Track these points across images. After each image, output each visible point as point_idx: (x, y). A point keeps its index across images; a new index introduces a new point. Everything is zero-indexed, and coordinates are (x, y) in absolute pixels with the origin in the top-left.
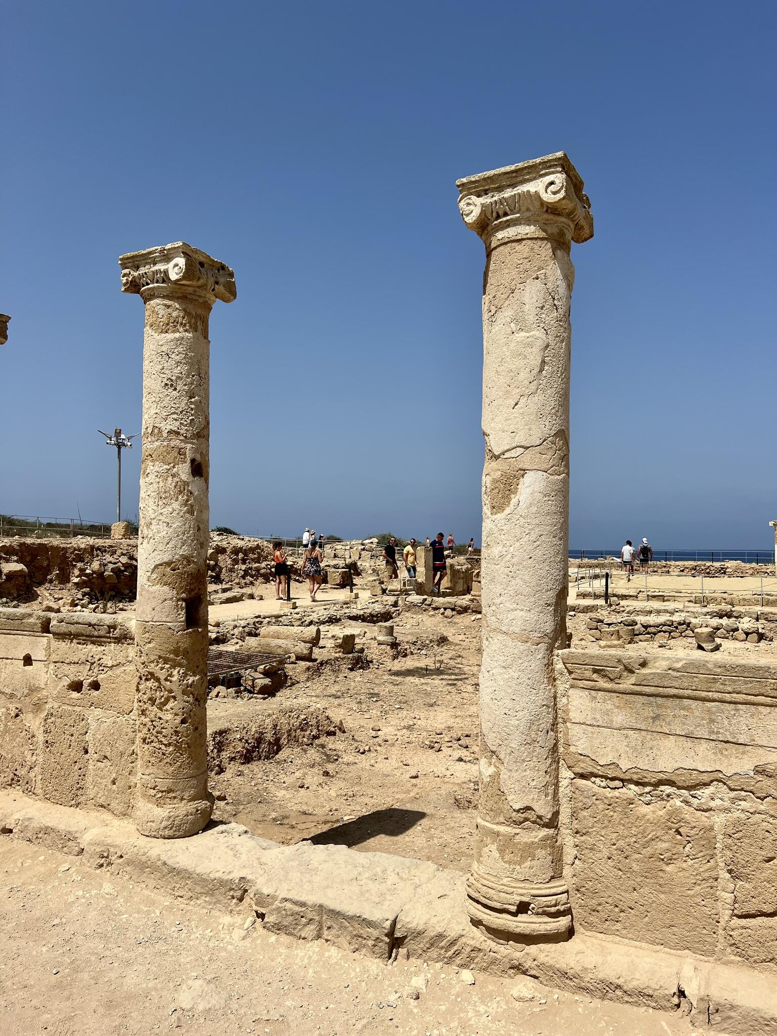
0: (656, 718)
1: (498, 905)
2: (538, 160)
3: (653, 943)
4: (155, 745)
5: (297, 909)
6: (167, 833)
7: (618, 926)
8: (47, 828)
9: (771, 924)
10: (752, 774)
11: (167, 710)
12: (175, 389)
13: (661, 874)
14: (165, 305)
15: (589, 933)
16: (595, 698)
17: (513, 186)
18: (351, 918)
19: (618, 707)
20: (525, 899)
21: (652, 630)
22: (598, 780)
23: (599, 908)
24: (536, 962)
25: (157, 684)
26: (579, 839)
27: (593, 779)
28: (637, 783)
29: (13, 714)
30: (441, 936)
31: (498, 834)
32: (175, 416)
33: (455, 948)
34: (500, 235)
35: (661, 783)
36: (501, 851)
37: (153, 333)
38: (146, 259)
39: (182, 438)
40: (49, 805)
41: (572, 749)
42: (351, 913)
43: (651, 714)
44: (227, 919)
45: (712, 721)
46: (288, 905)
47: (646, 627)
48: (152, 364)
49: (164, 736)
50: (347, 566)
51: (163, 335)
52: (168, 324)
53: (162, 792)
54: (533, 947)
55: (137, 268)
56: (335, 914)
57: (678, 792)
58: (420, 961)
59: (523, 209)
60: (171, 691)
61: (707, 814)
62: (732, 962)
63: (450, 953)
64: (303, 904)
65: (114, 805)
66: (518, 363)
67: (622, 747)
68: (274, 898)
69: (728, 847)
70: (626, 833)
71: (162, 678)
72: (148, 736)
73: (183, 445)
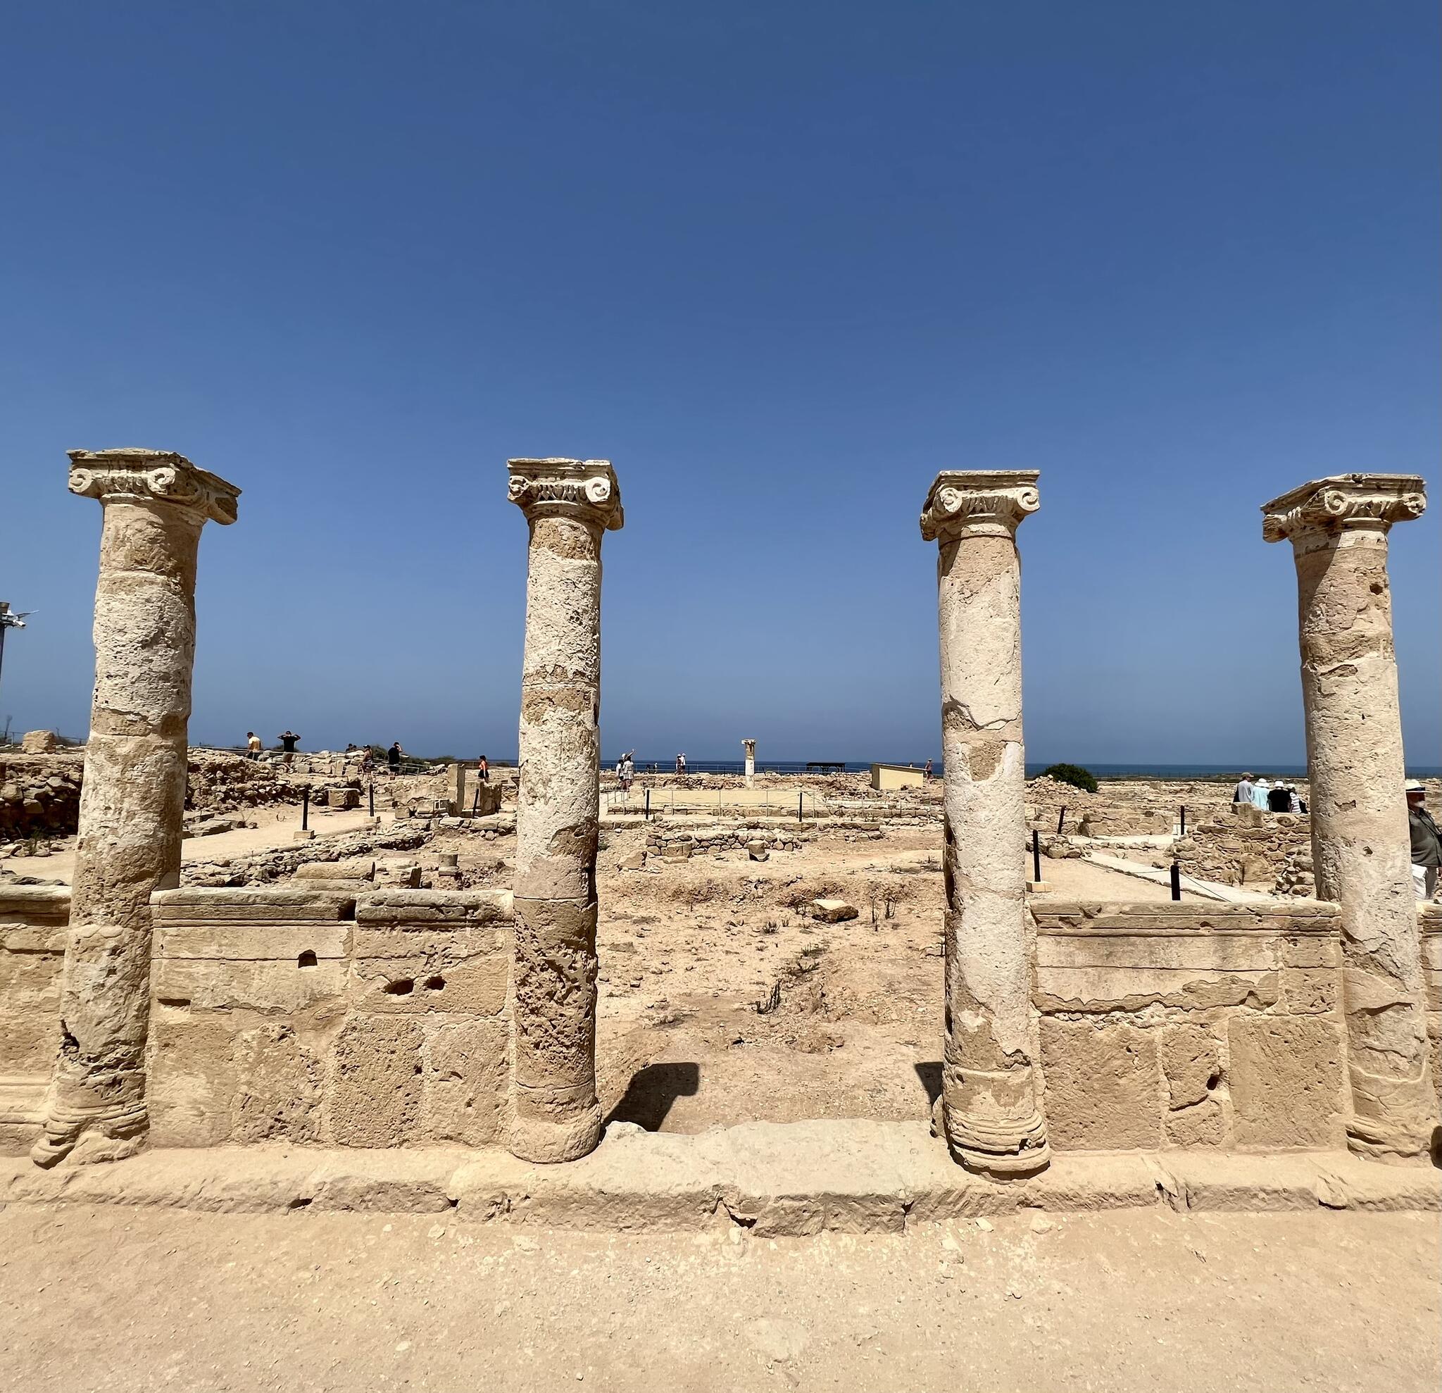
0: (1108, 956)
1: (1003, 1149)
2: (1018, 472)
3: (1112, 1148)
4: (555, 1048)
5: (796, 1204)
6: (574, 1153)
7: (1082, 1141)
8: (381, 1185)
9: (1195, 1112)
10: (1181, 992)
11: (569, 1004)
12: (581, 624)
13: (1116, 1087)
14: (572, 527)
15: (1059, 1153)
16: (1060, 943)
17: (991, 488)
18: (859, 1200)
19: (1078, 949)
20: (1025, 1137)
21: (704, 844)
22: (1061, 1015)
23: (1066, 1128)
24: (1040, 1193)
25: (555, 974)
26: (1048, 1070)
27: (1057, 1015)
28: (1093, 1013)
29: (275, 1035)
30: (949, 1192)
31: (993, 1080)
32: (580, 655)
33: (964, 1200)
34: (974, 527)
35: (1114, 1009)
36: (997, 1097)
37: (555, 556)
38: (552, 470)
39: (587, 680)
40: (348, 1152)
41: (1040, 990)
42: (860, 1193)
43: (1106, 952)
44: (703, 1239)
45: (1152, 953)
46: (787, 1203)
47: (700, 841)
48: (552, 591)
49: (566, 1036)
50: (350, 785)
51: (569, 560)
52: (574, 549)
53: (562, 1104)
54: (1034, 1179)
55: (535, 477)
56: (843, 1199)
57: (1125, 1015)
58: (929, 1223)
59: (999, 510)
60: (575, 981)
61: (1148, 1030)
62: (1170, 1149)
63: (958, 1207)
64: (805, 1197)
65: (469, 1133)
66: (997, 645)
67: (1083, 983)
68: (767, 1199)
69: (1166, 1055)
70: (1088, 1058)
71: (566, 966)
72: (544, 1039)
73: (587, 689)
